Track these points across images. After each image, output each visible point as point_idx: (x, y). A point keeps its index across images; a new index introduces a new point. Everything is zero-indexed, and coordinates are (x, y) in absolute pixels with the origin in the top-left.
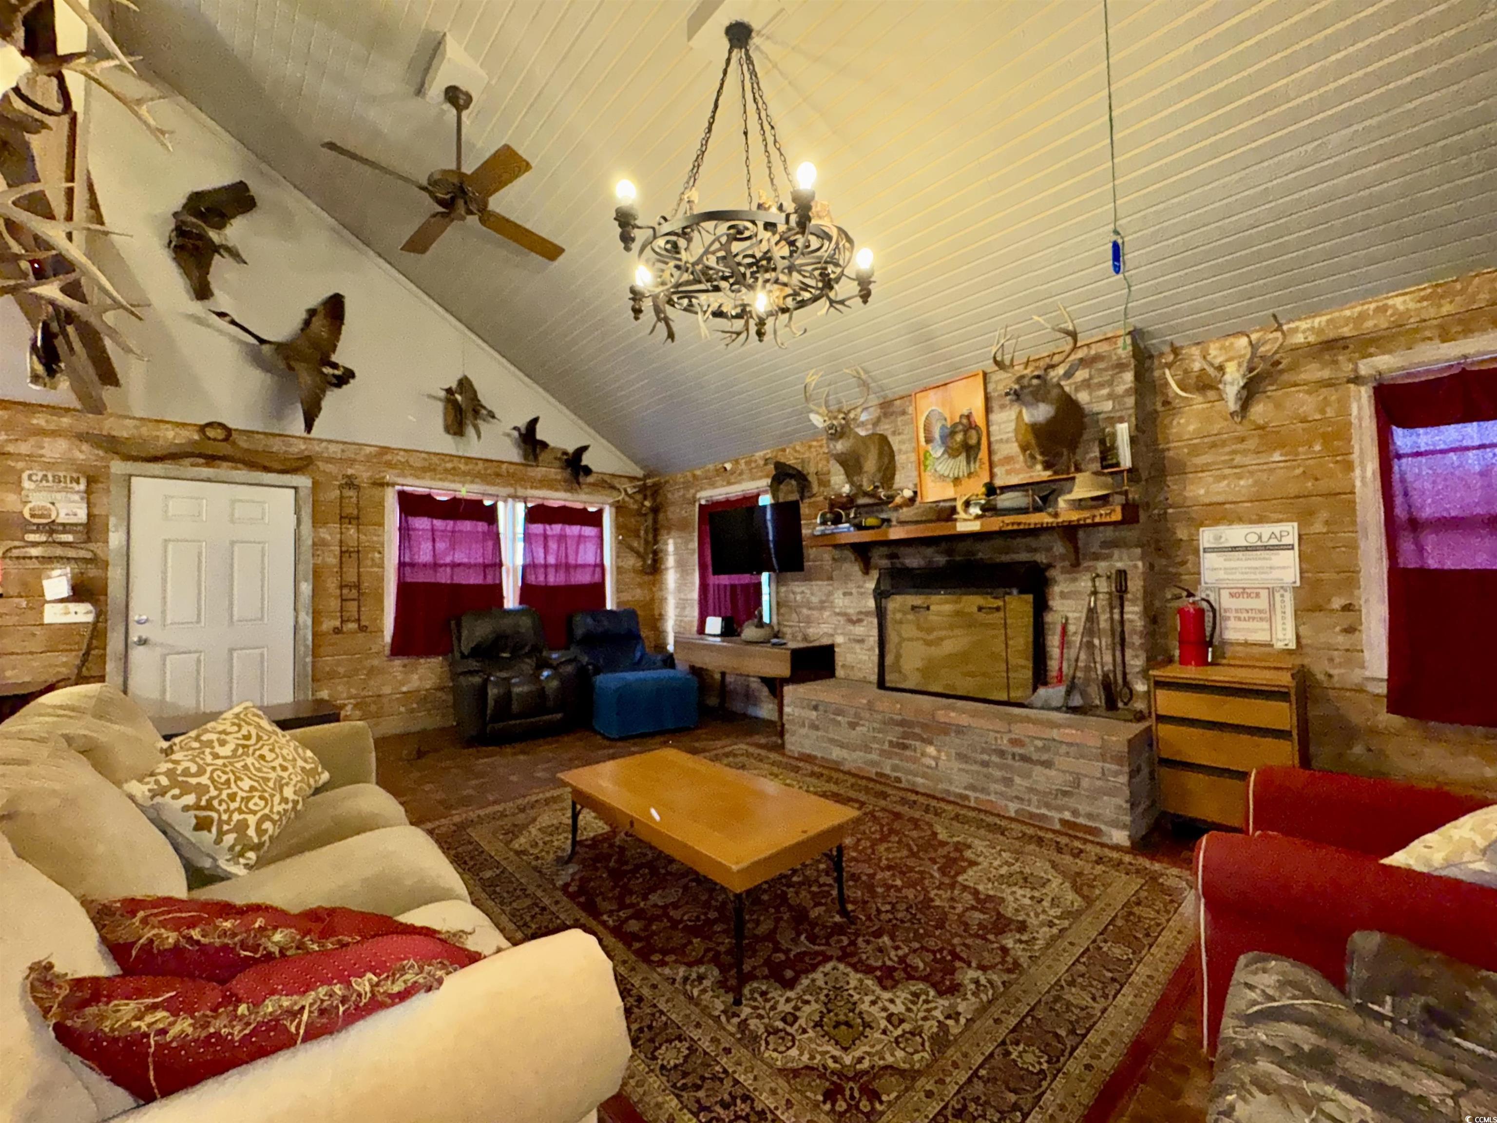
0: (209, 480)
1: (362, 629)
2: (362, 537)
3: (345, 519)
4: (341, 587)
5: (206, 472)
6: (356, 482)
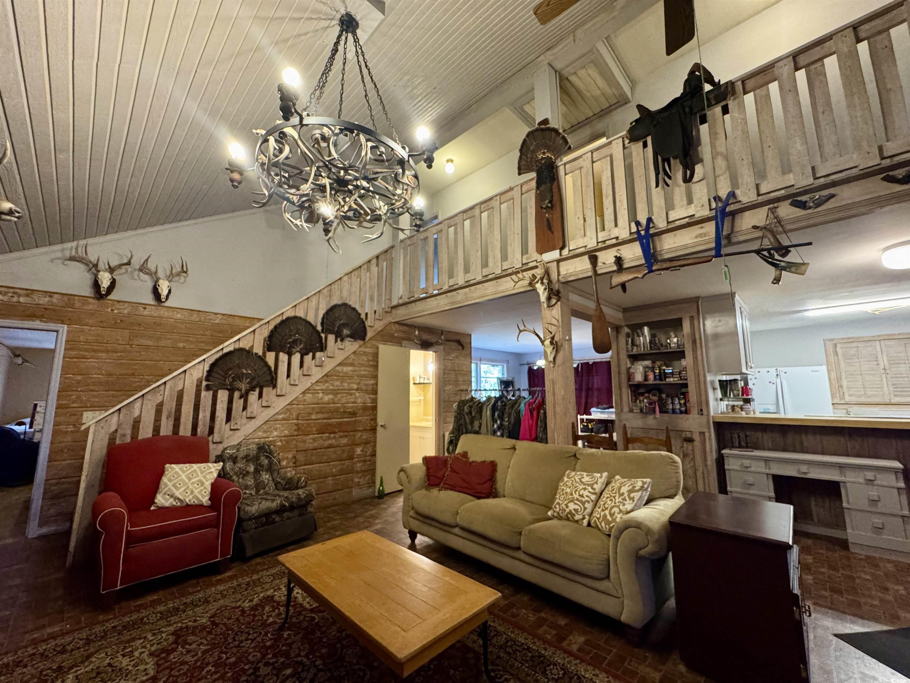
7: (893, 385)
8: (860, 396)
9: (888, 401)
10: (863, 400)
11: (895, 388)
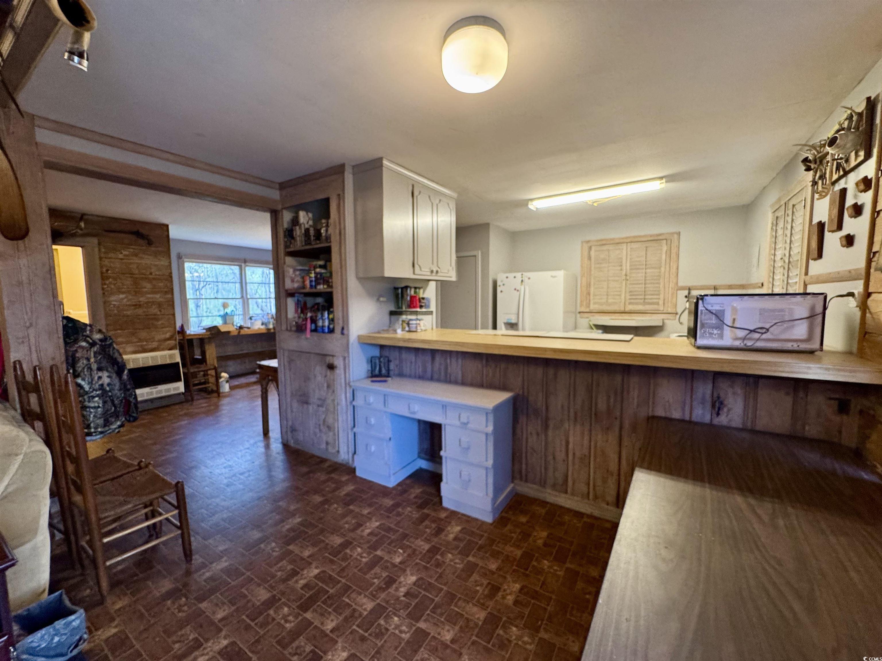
7: (631, 292)
8: (601, 304)
9: (622, 309)
10: (605, 308)
11: (631, 295)
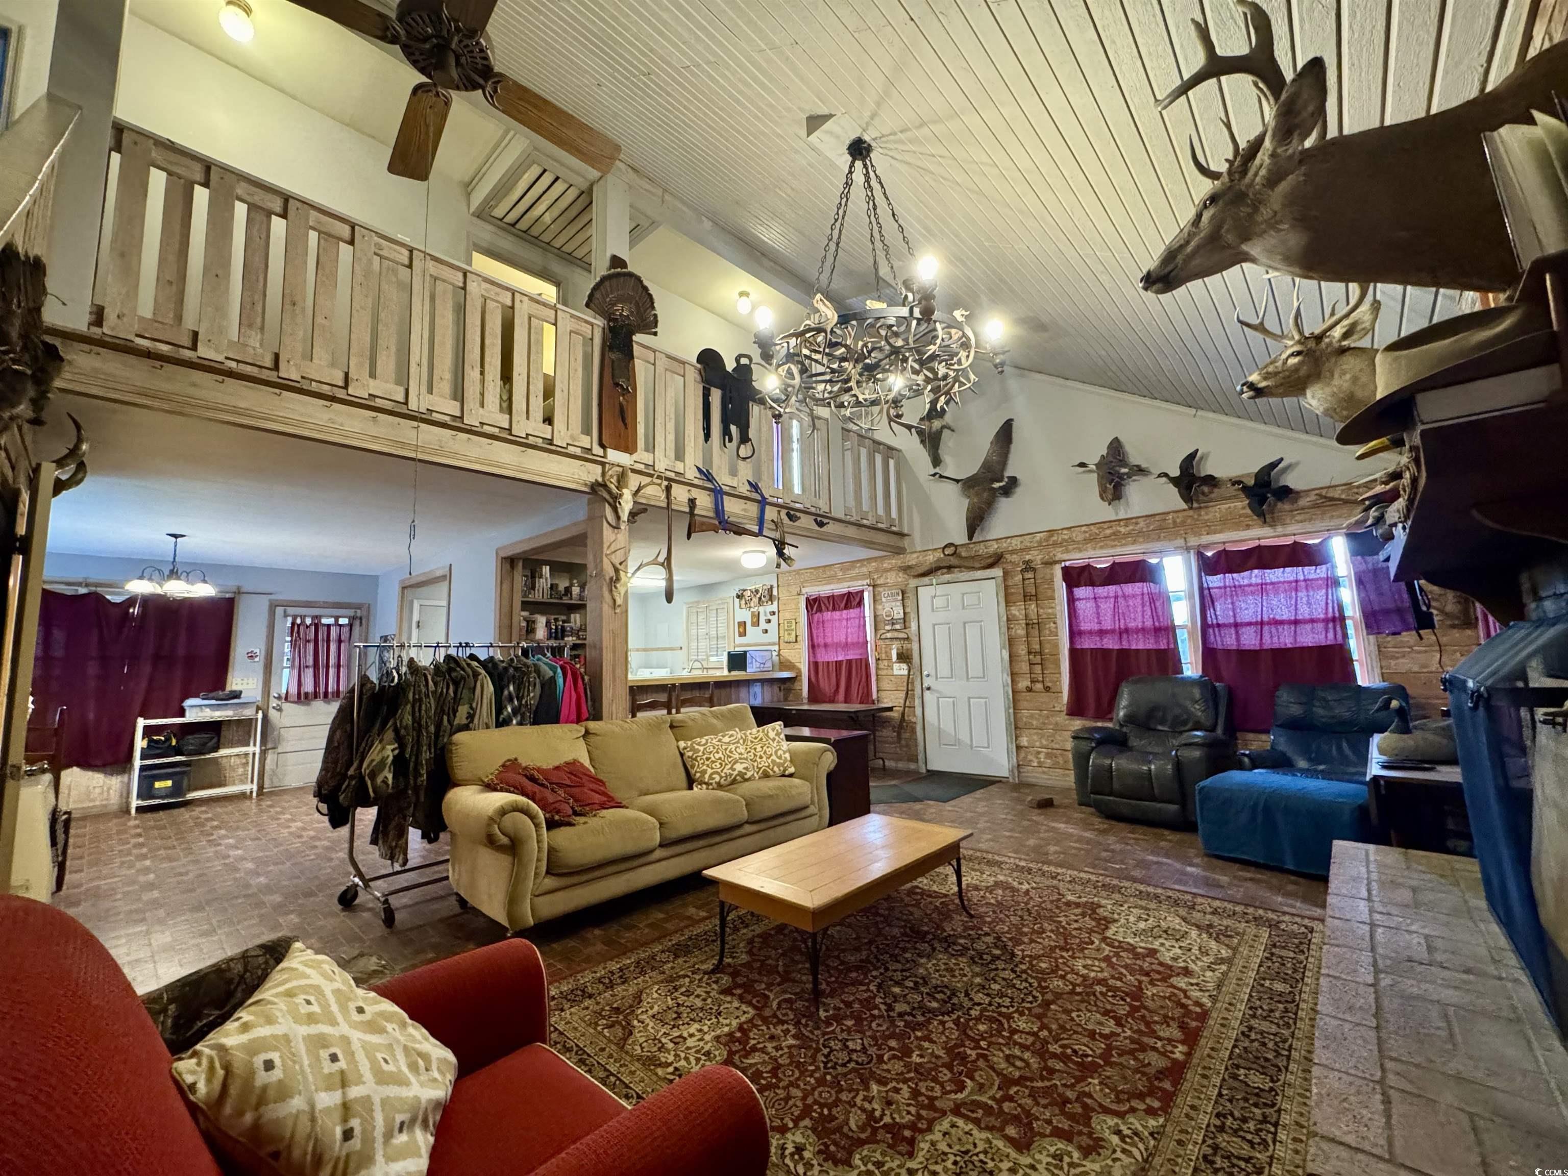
0: (949, 583)
1: (1047, 689)
2: (1041, 611)
3: (1026, 597)
4: (1029, 653)
5: (947, 577)
6: (1032, 565)
